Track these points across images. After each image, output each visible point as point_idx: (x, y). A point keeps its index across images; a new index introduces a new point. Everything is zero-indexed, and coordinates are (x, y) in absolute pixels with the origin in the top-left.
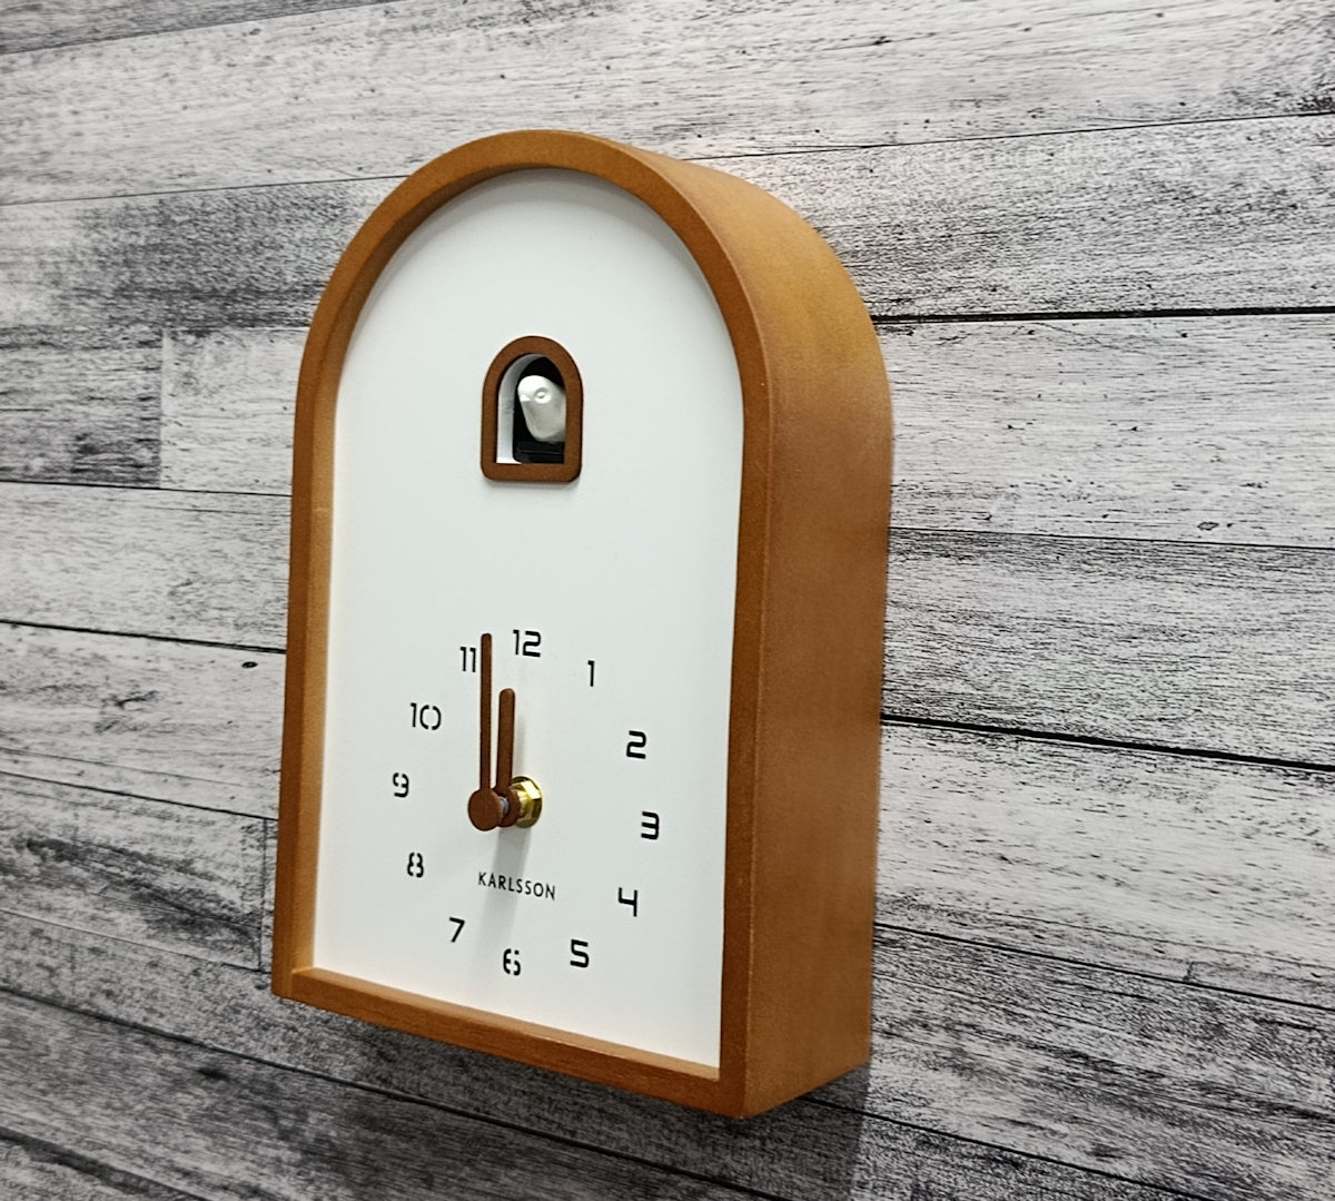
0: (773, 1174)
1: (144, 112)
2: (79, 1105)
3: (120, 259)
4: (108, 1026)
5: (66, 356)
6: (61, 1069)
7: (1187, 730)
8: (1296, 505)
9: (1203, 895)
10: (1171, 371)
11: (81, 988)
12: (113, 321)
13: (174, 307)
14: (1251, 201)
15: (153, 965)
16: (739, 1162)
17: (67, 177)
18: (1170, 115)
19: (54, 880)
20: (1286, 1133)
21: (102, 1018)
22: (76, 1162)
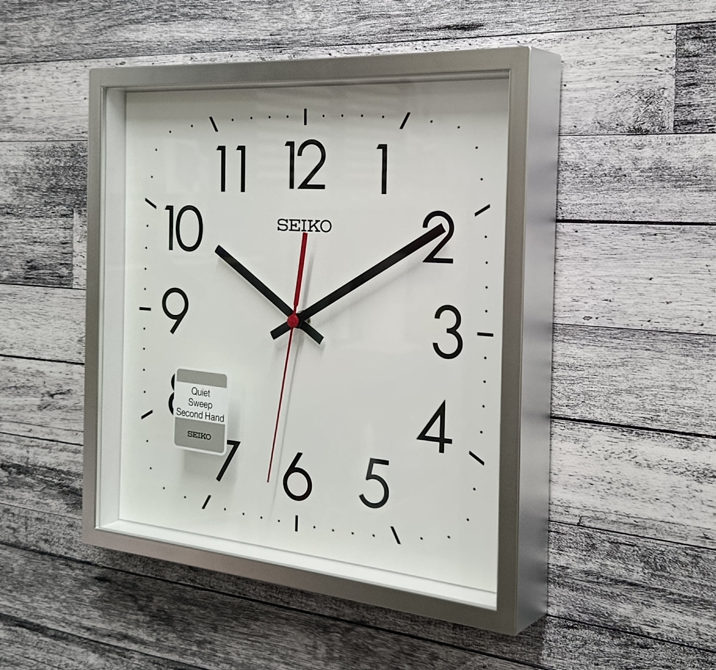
0: (387, 620)
1: (63, 99)
2: (30, 597)
3: (51, 173)
4: (46, 557)
5: (21, 220)
6: (20, 579)
7: (579, 411)
8: (626, 310)
9: (587, 486)
10: (571, 247)
11: (31, 538)
12: (46, 204)
13: (80, 198)
14: (606, 172)
15: (71, 526)
16: (370, 614)
17: (22, 130)
18: (569, 131)
19: (16, 483)
20: (623, 593)
21: (43, 553)
22: (28, 626)
